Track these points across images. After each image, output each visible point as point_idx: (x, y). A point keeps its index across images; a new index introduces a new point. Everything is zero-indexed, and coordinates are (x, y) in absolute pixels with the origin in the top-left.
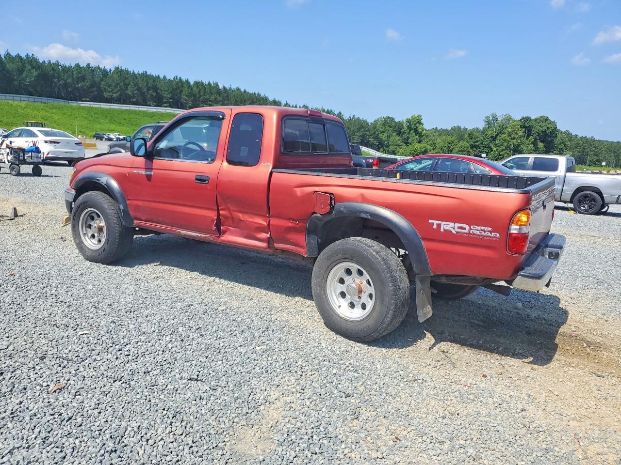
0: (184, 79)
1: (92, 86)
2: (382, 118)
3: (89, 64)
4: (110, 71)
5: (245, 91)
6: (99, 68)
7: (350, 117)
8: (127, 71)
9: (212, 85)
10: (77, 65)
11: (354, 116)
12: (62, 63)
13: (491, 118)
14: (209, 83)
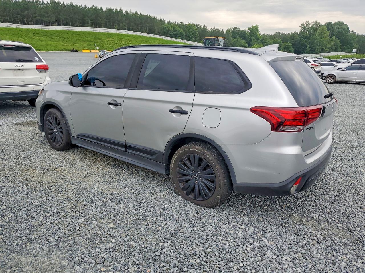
0: (99, 7)
2: (232, 28)
4: (47, 3)
5: (141, 14)
7: (212, 28)
8: (59, 3)
9: (118, 10)
11: (214, 27)
13: (305, 25)
14: (116, 9)
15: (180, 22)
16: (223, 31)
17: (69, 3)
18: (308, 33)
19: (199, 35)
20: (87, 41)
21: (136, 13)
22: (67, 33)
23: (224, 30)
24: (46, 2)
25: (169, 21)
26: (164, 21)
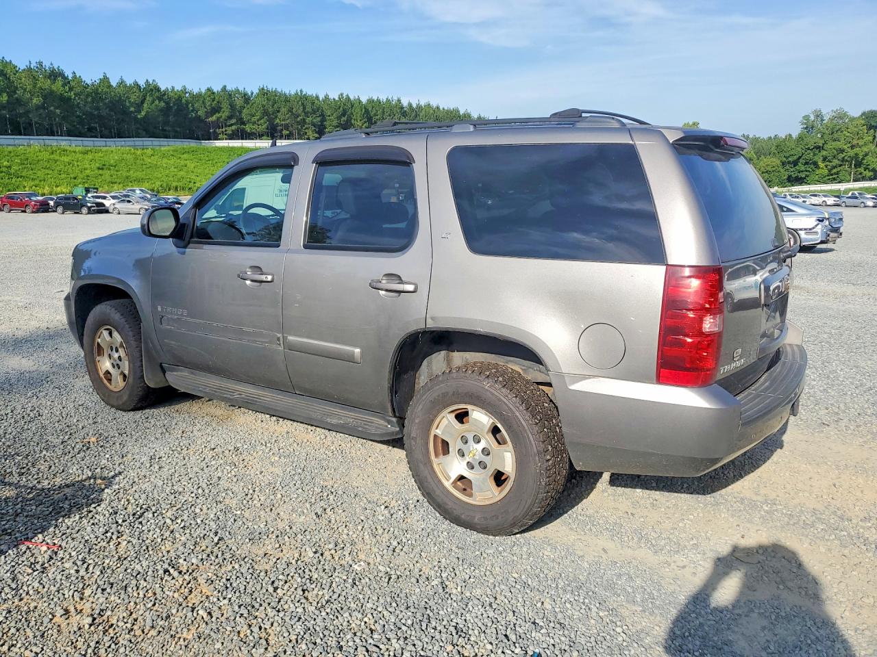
1: (230, 118)
4: (252, 93)
5: (438, 107)
6: (238, 91)
8: (275, 93)
9: (393, 102)
10: (209, 90)
12: (189, 88)
13: (812, 118)
14: (388, 100)
18: (818, 136)
21: (428, 105)
24: (249, 93)
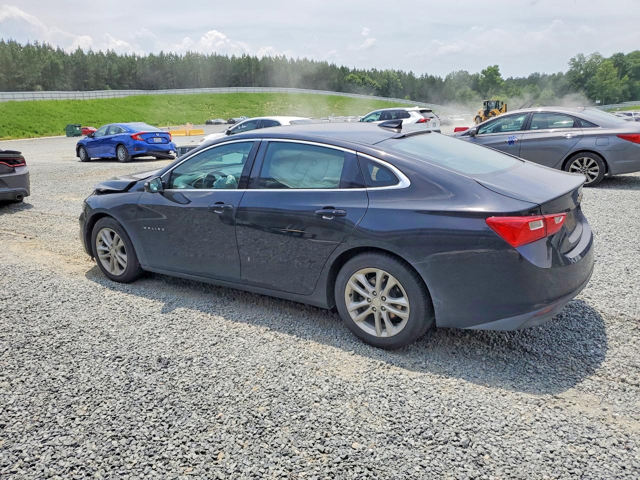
0: (251, 57)
2: (455, 72)
3: (162, 52)
5: (312, 61)
6: (171, 55)
7: (422, 76)
8: (197, 55)
9: (280, 58)
10: (151, 55)
11: (426, 74)
12: (137, 54)
13: (577, 60)
14: (276, 57)
15: (373, 69)
16: (440, 79)
17: (210, 55)
18: (582, 72)
19: (402, 87)
20: (240, 107)
21: (305, 60)
22: (212, 98)
23: (442, 77)
24: (179, 56)
25: (355, 69)
26: (347, 69)
